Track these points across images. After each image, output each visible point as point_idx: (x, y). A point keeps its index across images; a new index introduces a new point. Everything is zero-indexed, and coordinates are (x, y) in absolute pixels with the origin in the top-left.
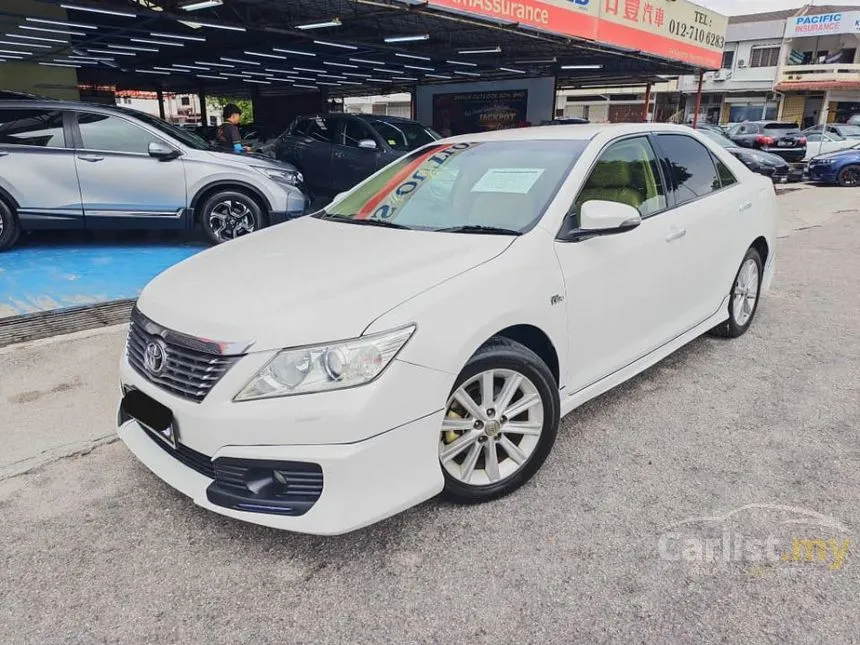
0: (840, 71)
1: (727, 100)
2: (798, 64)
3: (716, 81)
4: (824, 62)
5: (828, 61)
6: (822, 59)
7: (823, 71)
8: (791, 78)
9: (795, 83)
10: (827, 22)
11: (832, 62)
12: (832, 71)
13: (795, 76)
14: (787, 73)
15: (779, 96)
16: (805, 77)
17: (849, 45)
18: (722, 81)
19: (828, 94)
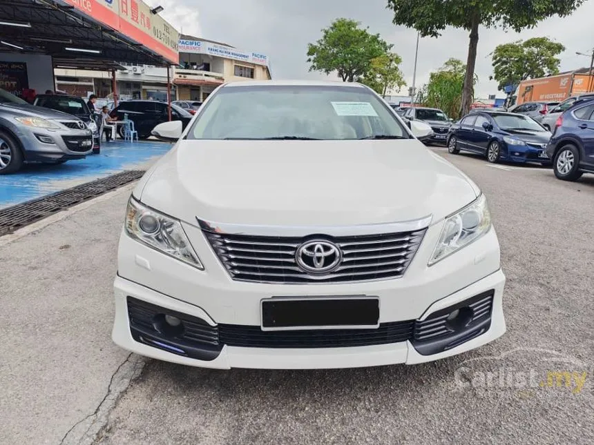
0: (206, 75)
1: (144, 87)
2: (182, 68)
3: (135, 74)
4: (196, 69)
5: (199, 68)
6: (195, 67)
7: (196, 74)
8: (180, 76)
9: (182, 80)
10: (194, 45)
11: (201, 70)
12: (202, 75)
13: (182, 75)
14: (178, 73)
15: (174, 87)
16: (189, 77)
17: (206, 61)
18: (139, 74)
19: (201, 88)
